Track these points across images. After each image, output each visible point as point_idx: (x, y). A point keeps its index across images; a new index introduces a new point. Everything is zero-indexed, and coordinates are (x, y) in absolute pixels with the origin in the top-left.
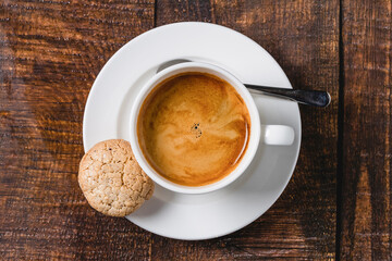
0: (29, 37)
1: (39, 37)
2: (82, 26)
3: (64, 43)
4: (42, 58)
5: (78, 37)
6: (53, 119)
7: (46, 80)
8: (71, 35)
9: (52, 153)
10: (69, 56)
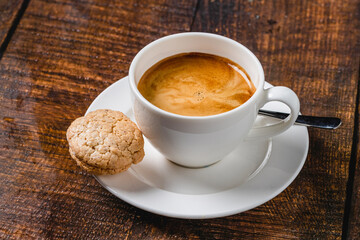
0: (52, 73)
1: (61, 74)
2: (105, 72)
3: (83, 81)
4: (59, 87)
5: (99, 78)
6: (55, 128)
7: (58, 102)
8: (92, 77)
9: (46, 152)
10: (86, 89)
